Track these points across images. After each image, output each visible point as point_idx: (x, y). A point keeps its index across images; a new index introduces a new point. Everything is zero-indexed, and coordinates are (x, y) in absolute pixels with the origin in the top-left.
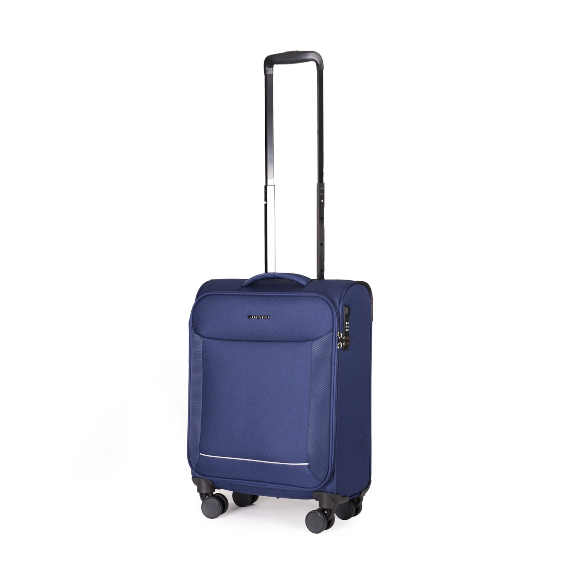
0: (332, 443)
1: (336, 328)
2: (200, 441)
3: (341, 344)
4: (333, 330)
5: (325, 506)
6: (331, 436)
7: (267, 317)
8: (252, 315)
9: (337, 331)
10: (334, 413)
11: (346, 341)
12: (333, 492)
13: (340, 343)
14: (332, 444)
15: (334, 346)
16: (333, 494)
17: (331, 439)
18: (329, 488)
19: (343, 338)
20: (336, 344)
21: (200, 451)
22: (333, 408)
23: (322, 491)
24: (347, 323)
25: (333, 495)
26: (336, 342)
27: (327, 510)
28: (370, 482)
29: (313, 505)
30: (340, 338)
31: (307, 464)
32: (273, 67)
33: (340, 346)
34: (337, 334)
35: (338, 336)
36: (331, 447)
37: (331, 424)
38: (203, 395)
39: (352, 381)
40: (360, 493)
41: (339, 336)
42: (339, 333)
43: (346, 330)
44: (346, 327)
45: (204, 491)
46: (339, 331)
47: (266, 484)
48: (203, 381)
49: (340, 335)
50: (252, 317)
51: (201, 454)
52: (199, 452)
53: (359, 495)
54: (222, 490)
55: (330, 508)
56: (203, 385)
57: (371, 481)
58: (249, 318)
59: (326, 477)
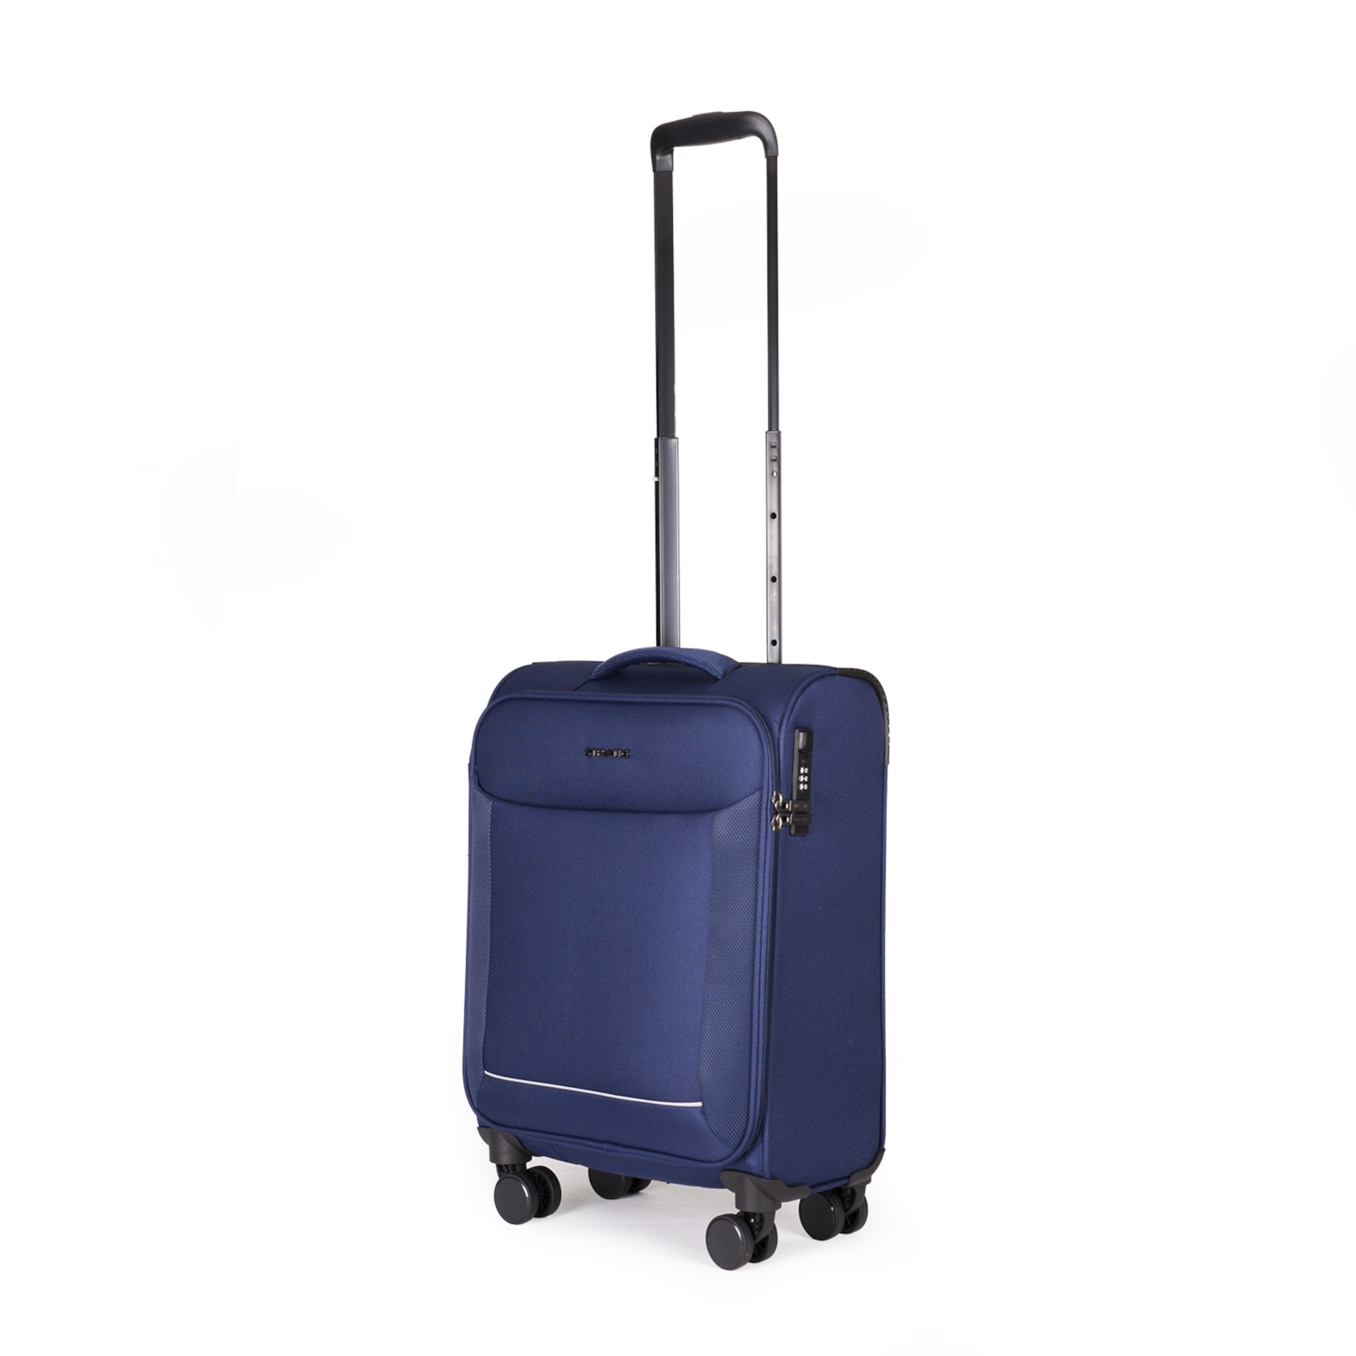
0: (758, 1057)
1: (769, 781)
2: (484, 1043)
3: (781, 820)
4: (761, 789)
5: (750, 1208)
6: (755, 1039)
7: (625, 753)
8: (594, 747)
9: (770, 787)
10: (762, 987)
11: (798, 813)
12: (762, 1173)
13: (777, 819)
14: (758, 1060)
15: (763, 824)
16: (764, 1178)
17: (754, 1046)
18: (753, 1161)
19: (787, 806)
20: (769, 819)
21: (484, 1066)
22: (760, 974)
23: (739, 1171)
24: (802, 770)
25: (764, 1180)
26: (769, 815)
27: (754, 1215)
28: (879, 1151)
29: (723, 1201)
30: (776, 806)
31: (699, 1104)
32: (672, 152)
33: (779, 824)
34: (770, 797)
35: (773, 801)
36: (754, 1067)
37: (755, 1011)
38: (491, 935)
39: (820, 908)
40: (849, 1177)
41: (775, 802)
42: (774, 792)
43: (801, 787)
44: (802, 778)
45: (506, 1160)
46: (776, 790)
47: (619, 1148)
48: (492, 902)
49: (777, 799)
50: (594, 752)
51: (486, 1072)
52: (482, 1067)
53: (845, 1181)
54: (544, 1158)
55: (761, 1212)
56: (491, 910)
57: (884, 1150)
58: (587, 754)
59: (744, 1136)
